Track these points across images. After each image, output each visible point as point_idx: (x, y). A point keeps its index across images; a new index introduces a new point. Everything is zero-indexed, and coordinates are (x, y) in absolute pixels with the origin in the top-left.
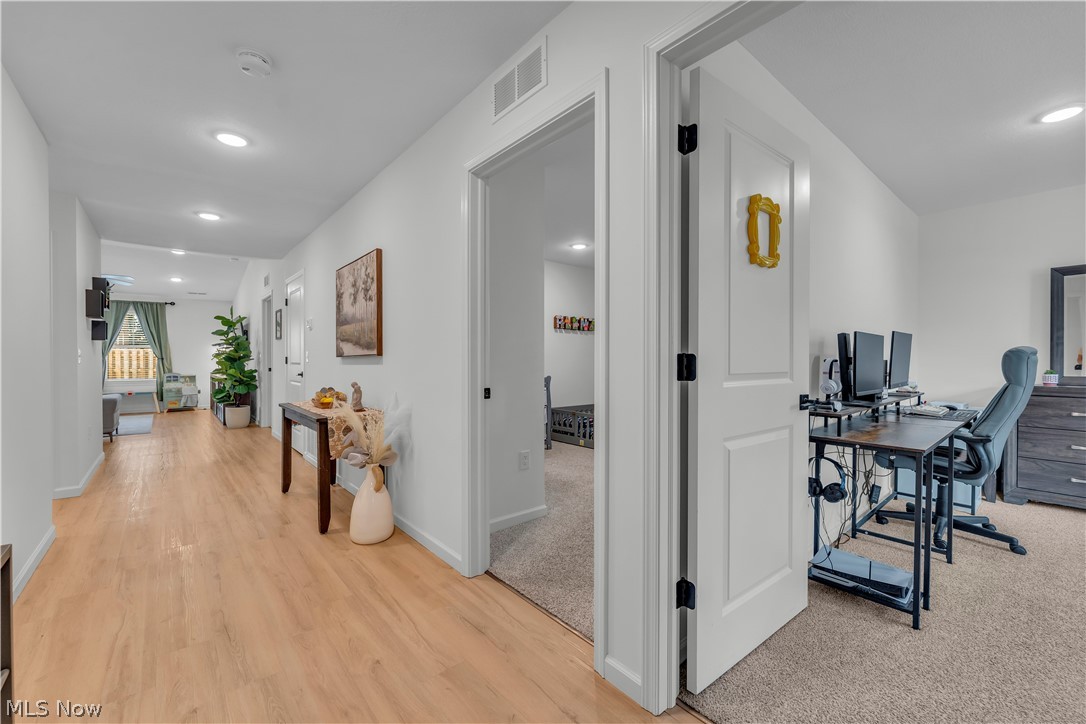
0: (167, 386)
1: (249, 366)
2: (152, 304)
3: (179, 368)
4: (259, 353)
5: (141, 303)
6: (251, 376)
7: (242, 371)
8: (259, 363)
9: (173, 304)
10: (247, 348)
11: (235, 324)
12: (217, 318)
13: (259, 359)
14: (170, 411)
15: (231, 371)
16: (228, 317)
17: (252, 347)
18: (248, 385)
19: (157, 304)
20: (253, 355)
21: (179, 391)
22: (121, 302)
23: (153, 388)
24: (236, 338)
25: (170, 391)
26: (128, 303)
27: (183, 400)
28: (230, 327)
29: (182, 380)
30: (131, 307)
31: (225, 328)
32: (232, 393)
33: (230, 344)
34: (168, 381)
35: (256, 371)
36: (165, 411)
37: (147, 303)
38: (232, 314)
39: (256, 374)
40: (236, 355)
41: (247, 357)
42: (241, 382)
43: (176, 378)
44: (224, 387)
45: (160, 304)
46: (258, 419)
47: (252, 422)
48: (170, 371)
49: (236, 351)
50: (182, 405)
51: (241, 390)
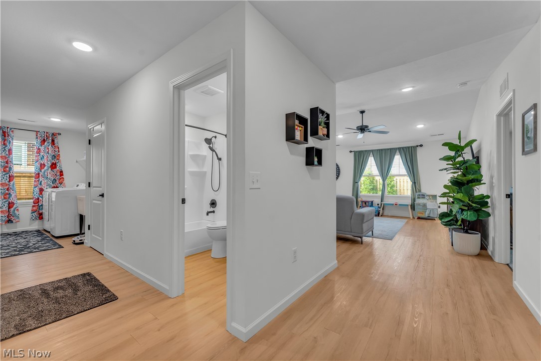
0: (418, 201)
1: (480, 191)
2: (409, 147)
3: (425, 189)
4: (492, 177)
5: (403, 148)
6: (483, 202)
7: (470, 195)
8: (491, 187)
9: (421, 146)
10: (478, 171)
11: (463, 148)
12: (445, 144)
13: (491, 183)
14: (419, 218)
15: (460, 196)
16: (457, 142)
17: (484, 171)
18: (477, 211)
19: (411, 147)
20: (485, 179)
21: (425, 205)
22: (392, 149)
23: (409, 202)
24: (465, 162)
25: (419, 204)
26: (396, 149)
27: (427, 212)
28: (457, 151)
29: (427, 198)
30: (398, 151)
31: (452, 153)
32: (460, 217)
33: (458, 169)
34: (418, 198)
35: (488, 197)
36: (416, 218)
37: (406, 147)
38: (460, 138)
39: (489, 200)
40: (465, 179)
41: (478, 181)
42: (470, 208)
43: (423, 196)
44: (451, 211)
45: (414, 147)
46: (490, 248)
47: (483, 250)
48: (420, 191)
49: (464, 175)
50: (427, 215)
51: (470, 216)
